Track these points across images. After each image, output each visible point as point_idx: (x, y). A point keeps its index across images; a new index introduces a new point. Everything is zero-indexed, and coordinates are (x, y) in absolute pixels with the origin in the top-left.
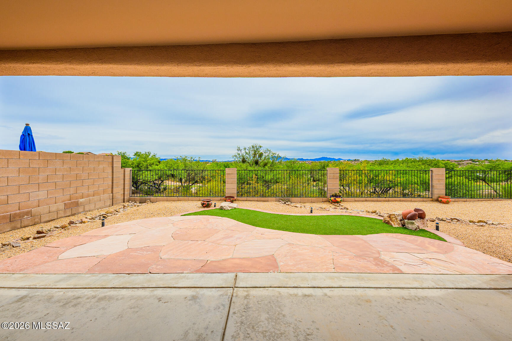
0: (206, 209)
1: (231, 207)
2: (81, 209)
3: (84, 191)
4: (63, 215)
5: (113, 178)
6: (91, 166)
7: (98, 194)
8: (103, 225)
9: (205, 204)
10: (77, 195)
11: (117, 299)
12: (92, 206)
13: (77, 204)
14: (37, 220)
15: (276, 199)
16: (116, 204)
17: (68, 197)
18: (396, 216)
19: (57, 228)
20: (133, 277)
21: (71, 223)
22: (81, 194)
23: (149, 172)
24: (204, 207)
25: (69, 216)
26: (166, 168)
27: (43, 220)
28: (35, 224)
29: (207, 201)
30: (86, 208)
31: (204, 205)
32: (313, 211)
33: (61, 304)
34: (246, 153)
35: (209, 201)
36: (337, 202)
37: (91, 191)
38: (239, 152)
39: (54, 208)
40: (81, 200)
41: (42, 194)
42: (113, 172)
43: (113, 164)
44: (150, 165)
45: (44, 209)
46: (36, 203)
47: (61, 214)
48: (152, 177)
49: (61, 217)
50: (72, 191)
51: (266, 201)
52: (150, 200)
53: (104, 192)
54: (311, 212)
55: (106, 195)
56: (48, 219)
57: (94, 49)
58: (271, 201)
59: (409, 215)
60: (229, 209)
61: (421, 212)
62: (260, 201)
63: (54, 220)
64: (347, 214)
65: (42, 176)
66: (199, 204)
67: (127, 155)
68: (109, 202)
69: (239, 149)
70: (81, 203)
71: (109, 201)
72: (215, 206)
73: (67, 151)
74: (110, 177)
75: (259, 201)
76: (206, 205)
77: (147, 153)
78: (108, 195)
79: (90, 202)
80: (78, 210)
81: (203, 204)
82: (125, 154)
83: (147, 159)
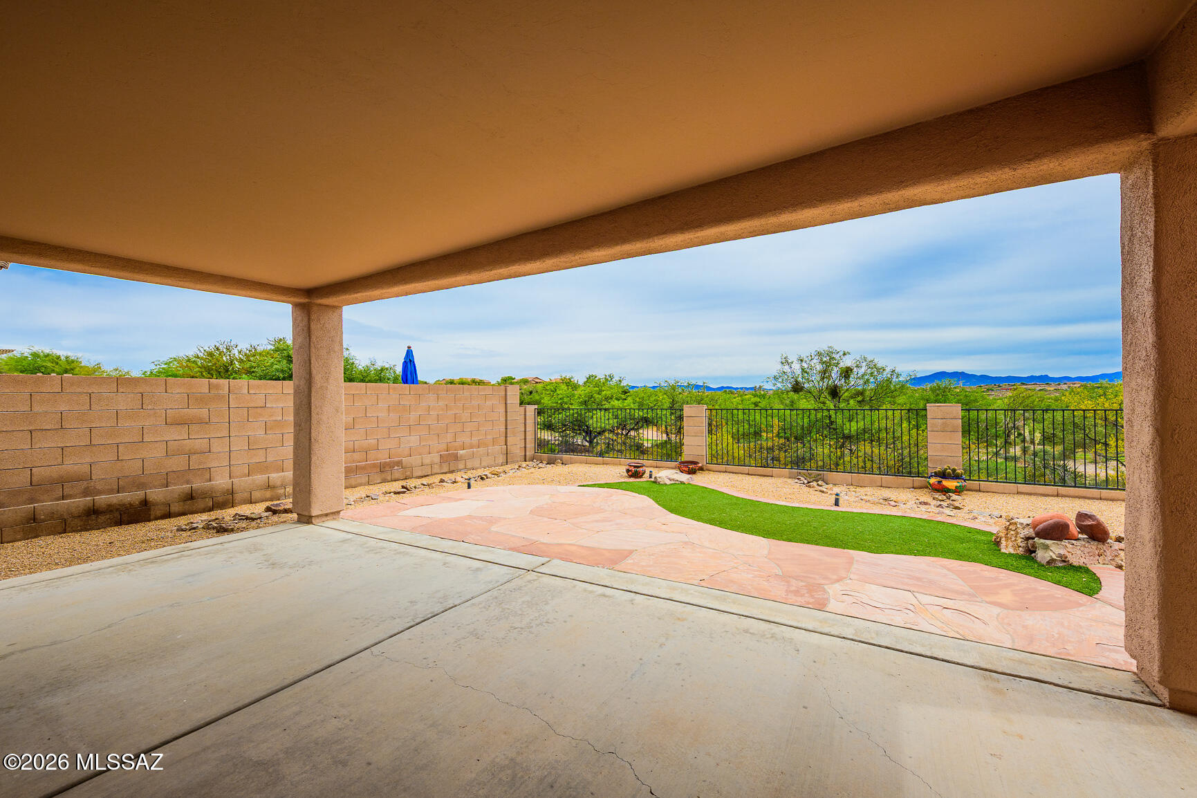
0: (632, 480)
1: (673, 480)
2: (461, 466)
3: (467, 440)
4: (438, 471)
5: (506, 420)
6: (475, 403)
7: (486, 445)
8: (469, 487)
9: (631, 471)
10: (456, 444)
11: (411, 556)
12: (477, 464)
13: (456, 458)
14: (408, 473)
15: (790, 473)
16: (513, 462)
17: (444, 446)
18: (1019, 526)
19: (424, 485)
20: (443, 542)
21: (442, 481)
22: (461, 443)
23: (603, 412)
24: (631, 476)
25: (446, 473)
26: (632, 406)
27: (415, 475)
28: (406, 479)
29: (635, 467)
30: (468, 464)
31: (630, 473)
32: (841, 502)
33: (368, 550)
34: (803, 370)
35: (638, 467)
36: (945, 491)
37: (475, 440)
38: (786, 368)
39: (427, 460)
40: (461, 452)
41: (413, 440)
42: (506, 412)
43: (506, 400)
44: (607, 399)
45: (414, 460)
46: (407, 452)
47: (436, 469)
48: (607, 422)
49: (436, 474)
50: (449, 438)
51: (768, 476)
52: (561, 460)
53: (494, 441)
54: (837, 504)
55: (497, 448)
56: (420, 474)
57: (398, 269)
58: (779, 476)
59: (1047, 522)
60: (668, 482)
61: (1090, 523)
62: (755, 475)
63: (428, 476)
64: (940, 518)
65: (413, 416)
66: (622, 470)
67: (575, 380)
68: (501, 459)
69: (786, 362)
70: (461, 456)
71: (501, 456)
72: (651, 477)
73: (507, 376)
74: (503, 419)
75: (752, 475)
76: (635, 474)
77: (607, 377)
78: (498, 448)
79: (473, 456)
80: (458, 466)
81: (628, 471)
82: (572, 380)
83: (603, 389)
